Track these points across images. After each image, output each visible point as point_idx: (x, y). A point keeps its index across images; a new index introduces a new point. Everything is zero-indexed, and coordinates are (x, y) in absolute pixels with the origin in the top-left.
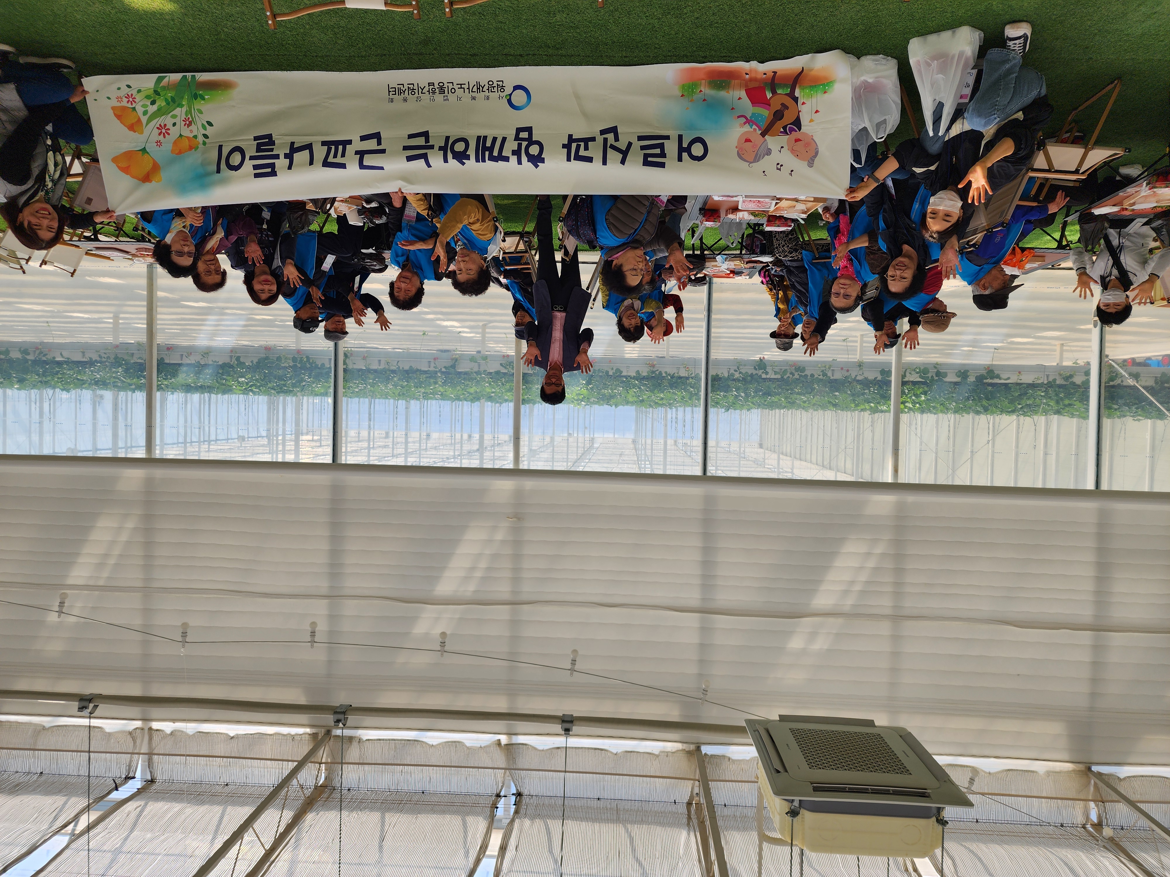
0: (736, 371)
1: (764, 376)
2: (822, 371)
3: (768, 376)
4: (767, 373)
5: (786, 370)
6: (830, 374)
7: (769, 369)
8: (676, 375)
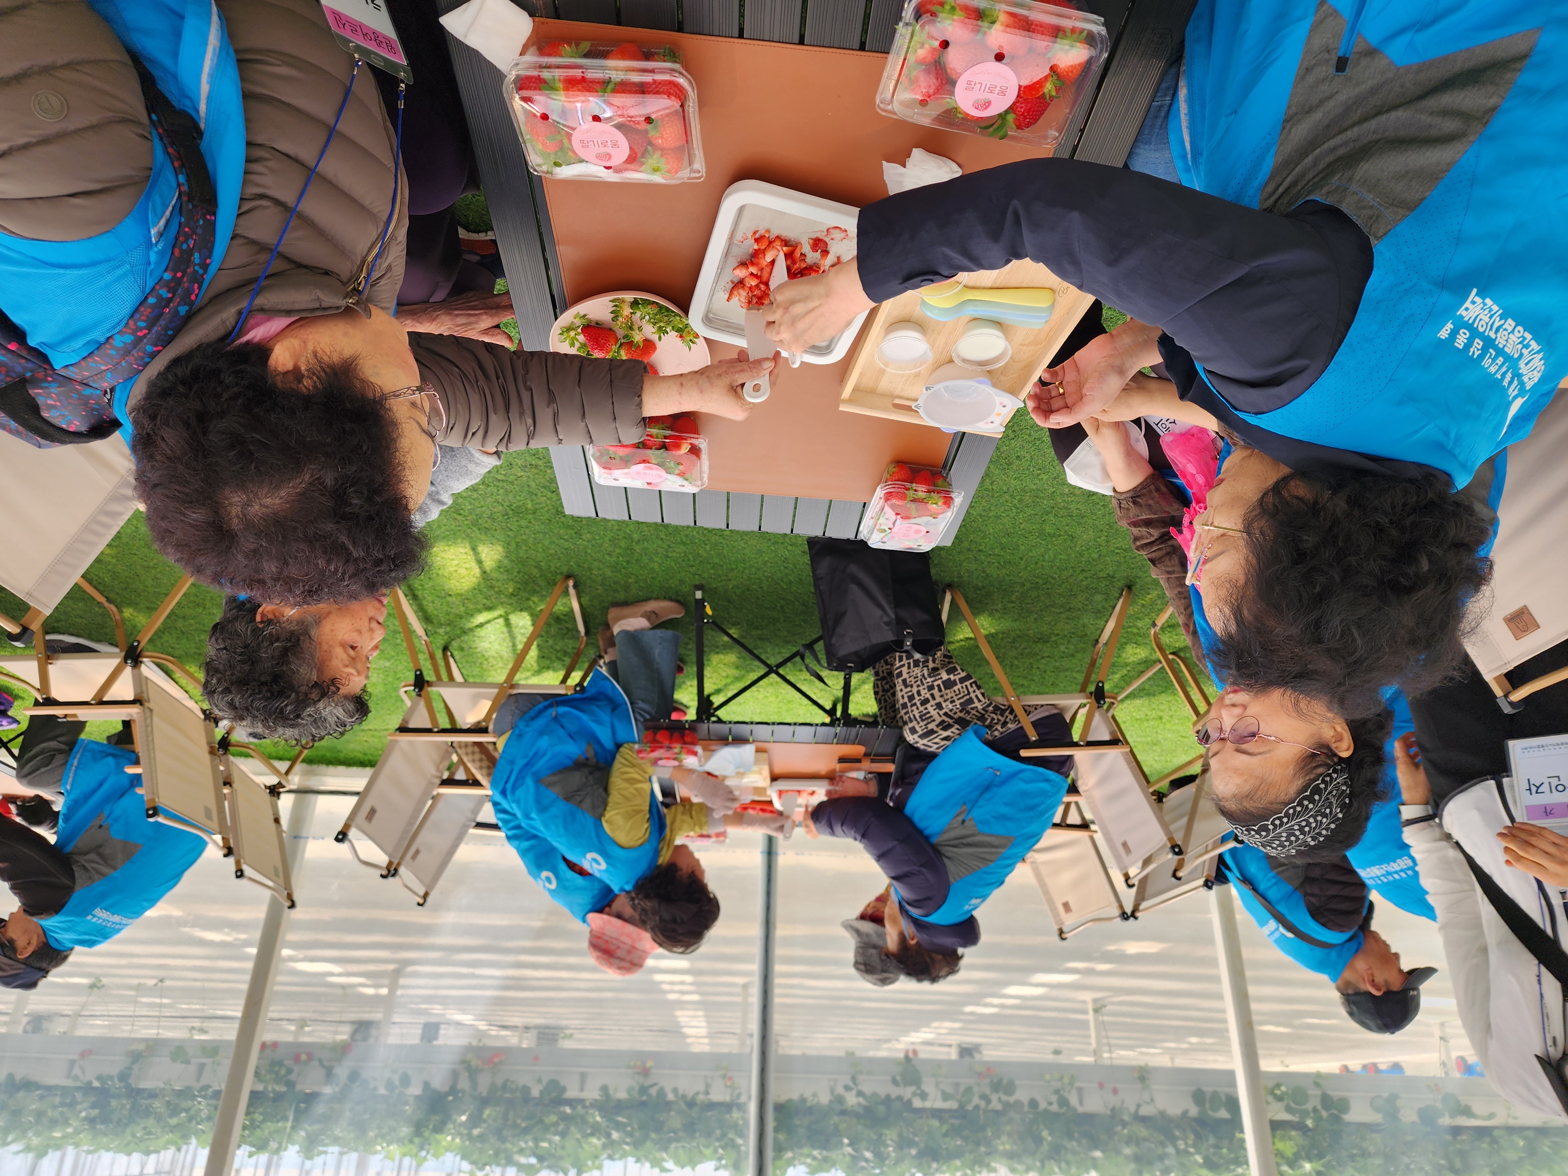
0: (847, 1088)
1: (917, 1103)
2: (1057, 1092)
3: (928, 1104)
4: (924, 1096)
5: (969, 1090)
6: (1074, 1101)
7: (928, 1086)
8: (701, 1097)
